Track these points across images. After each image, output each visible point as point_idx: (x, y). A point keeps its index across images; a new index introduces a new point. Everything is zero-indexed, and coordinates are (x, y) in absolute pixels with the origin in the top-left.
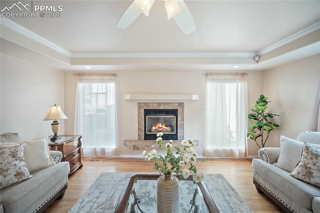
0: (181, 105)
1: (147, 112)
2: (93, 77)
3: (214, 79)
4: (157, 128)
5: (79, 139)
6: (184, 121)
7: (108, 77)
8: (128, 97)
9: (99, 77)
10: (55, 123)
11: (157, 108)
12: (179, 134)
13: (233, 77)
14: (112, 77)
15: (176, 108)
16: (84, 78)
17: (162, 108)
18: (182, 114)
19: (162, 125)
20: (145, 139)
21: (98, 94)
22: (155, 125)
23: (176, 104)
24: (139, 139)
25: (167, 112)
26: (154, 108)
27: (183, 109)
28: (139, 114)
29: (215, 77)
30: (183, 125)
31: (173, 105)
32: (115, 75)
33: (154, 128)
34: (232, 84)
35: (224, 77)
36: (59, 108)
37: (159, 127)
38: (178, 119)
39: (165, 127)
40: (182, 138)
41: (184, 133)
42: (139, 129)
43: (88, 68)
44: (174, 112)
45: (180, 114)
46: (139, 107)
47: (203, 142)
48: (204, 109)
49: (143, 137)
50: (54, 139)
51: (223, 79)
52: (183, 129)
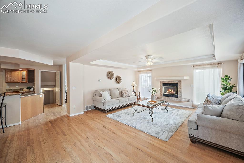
0: (180, 81)
1: (164, 85)
2: (144, 72)
3: (197, 68)
4: (169, 92)
5: (140, 92)
6: (181, 89)
7: (149, 72)
8: (155, 79)
9: (146, 72)
10: (134, 87)
11: (168, 83)
12: (178, 95)
13: (211, 66)
14: (150, 71)
15: (177, 83)
16: (142, 72)
17: (170, 83)
18: (180, 86)
19: (171, 90)
20: (163, 96)
21: (149, 77)
22: (168, 90)
23: (177, 81)
24: (161, 96)
25: (173, 85)
26: (167, 83)
27: (181, 83)
28: (160, 85)
29: (199, 67)
30: (181, 91)
31: (176, 81)
32: (151, 70)
33: (168, 92)
34: (210, 70)
35: (205, 67)
36: (134, 82)
37: (170, 91)
38: (178, 88)
39: (173, 92)
40: (180, 97)
41: (181, 95)
42: (161, 92)
43: (142, 69)
44: (177, 85)
45: (179, 86)
46: (161, 83)
47: (192, 100)
48: (193, 83)
49: (162, 95)
50: (133, 91)
51: (204, 68)
52: (181, 93)
